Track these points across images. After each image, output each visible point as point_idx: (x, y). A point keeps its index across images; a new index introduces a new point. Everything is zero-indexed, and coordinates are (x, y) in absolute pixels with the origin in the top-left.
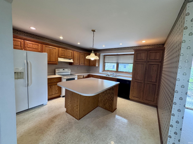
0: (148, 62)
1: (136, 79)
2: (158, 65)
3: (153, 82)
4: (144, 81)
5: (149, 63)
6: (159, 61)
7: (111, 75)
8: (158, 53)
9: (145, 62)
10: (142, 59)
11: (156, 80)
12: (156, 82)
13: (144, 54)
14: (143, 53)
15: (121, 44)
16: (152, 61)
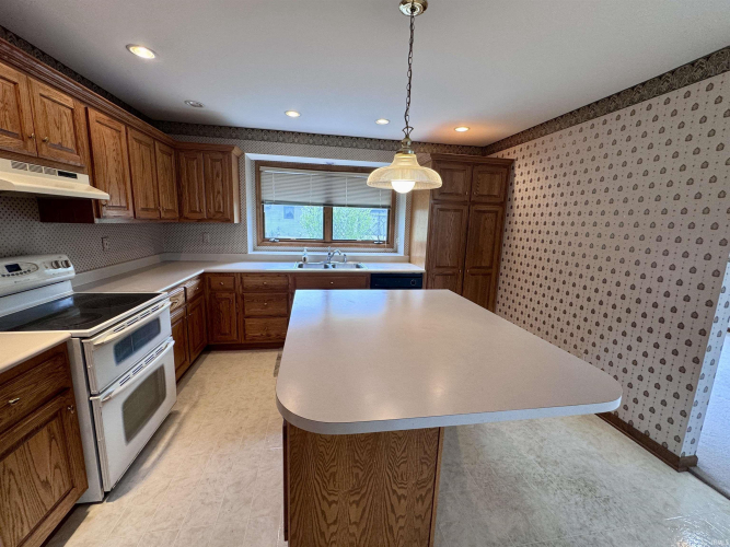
0: (474, 203)
1: (440, 267)
2: (497, 212)
3: (484, 268)
4: (464, 268)
5: (473, 208)
6: (498, 200)
7: (317, 259)
8: (497, 176)
9: (464, 203)
10: (457, 194)
11: (492, 261)
12: (491, 267)
13: (462, 175)
14: (458, 170)
15: (383, 122)
16: (484, 200)
